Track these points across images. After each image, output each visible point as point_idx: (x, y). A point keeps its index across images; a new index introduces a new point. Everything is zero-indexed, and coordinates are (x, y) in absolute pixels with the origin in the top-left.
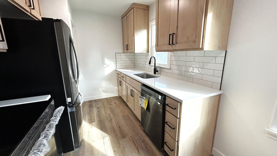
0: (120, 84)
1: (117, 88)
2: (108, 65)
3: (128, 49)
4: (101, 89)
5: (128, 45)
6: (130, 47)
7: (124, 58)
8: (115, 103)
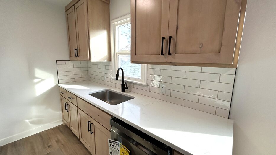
0: (67, 107)
1: (61, 112)
2: (42, 80)
3: (79, 55)
4: (27, 121)
5: (78, 50)
6: (81, 53)
7: (71, 67)
8: (58, 141)
